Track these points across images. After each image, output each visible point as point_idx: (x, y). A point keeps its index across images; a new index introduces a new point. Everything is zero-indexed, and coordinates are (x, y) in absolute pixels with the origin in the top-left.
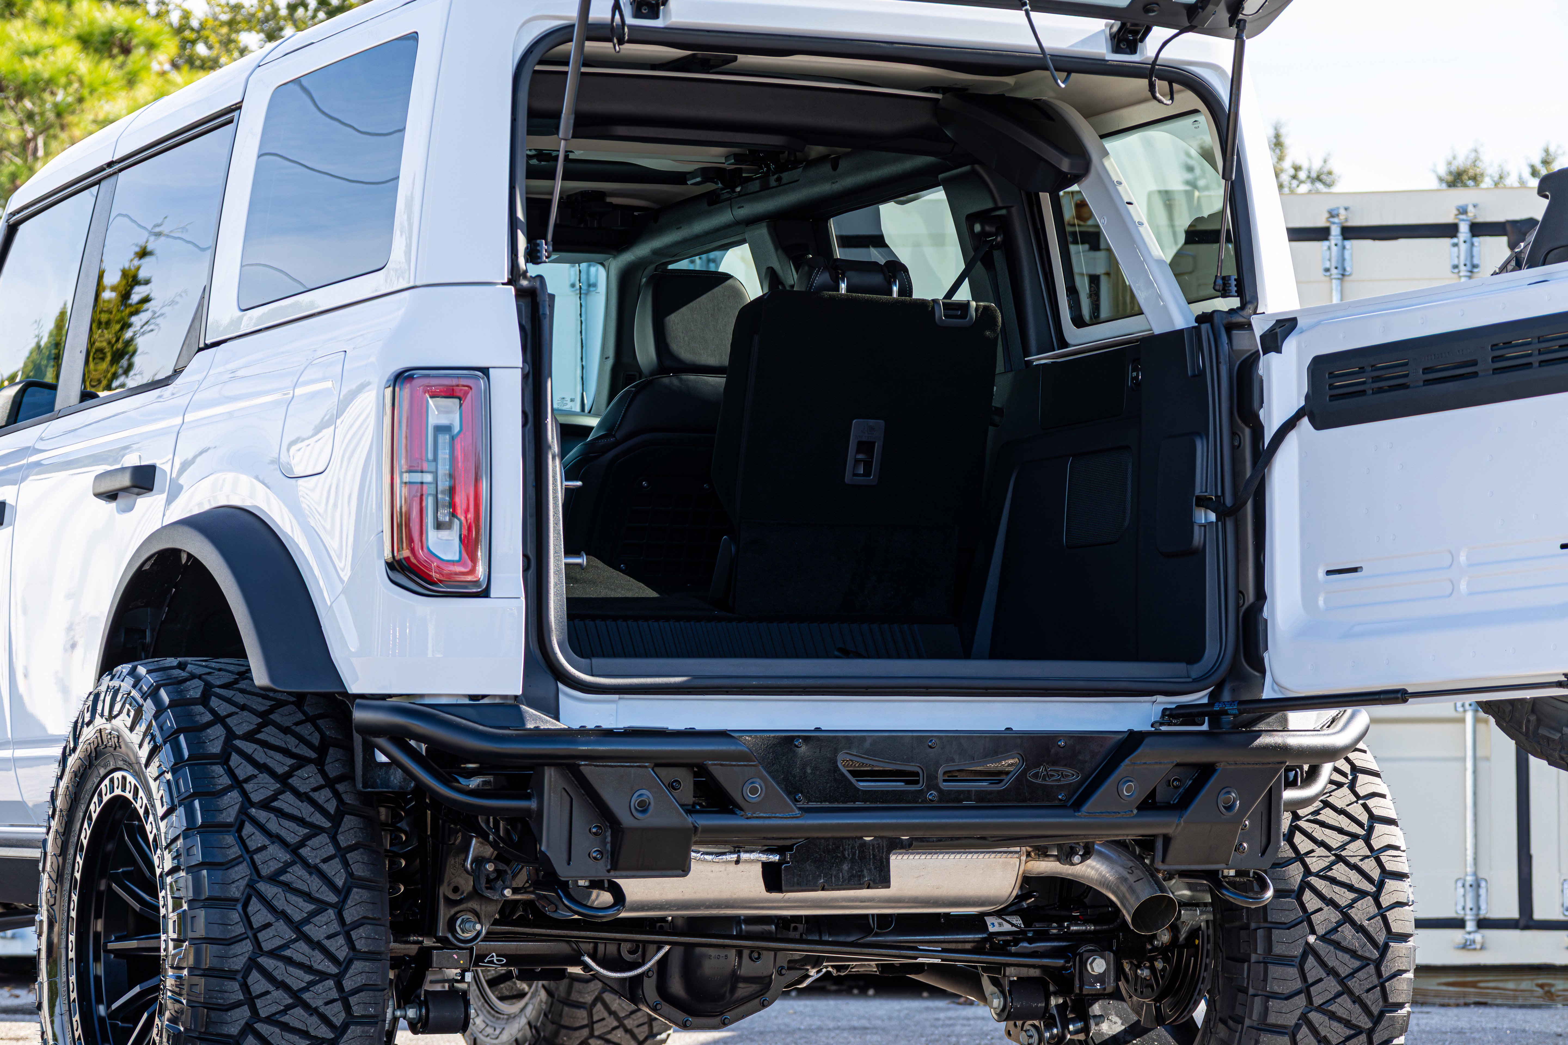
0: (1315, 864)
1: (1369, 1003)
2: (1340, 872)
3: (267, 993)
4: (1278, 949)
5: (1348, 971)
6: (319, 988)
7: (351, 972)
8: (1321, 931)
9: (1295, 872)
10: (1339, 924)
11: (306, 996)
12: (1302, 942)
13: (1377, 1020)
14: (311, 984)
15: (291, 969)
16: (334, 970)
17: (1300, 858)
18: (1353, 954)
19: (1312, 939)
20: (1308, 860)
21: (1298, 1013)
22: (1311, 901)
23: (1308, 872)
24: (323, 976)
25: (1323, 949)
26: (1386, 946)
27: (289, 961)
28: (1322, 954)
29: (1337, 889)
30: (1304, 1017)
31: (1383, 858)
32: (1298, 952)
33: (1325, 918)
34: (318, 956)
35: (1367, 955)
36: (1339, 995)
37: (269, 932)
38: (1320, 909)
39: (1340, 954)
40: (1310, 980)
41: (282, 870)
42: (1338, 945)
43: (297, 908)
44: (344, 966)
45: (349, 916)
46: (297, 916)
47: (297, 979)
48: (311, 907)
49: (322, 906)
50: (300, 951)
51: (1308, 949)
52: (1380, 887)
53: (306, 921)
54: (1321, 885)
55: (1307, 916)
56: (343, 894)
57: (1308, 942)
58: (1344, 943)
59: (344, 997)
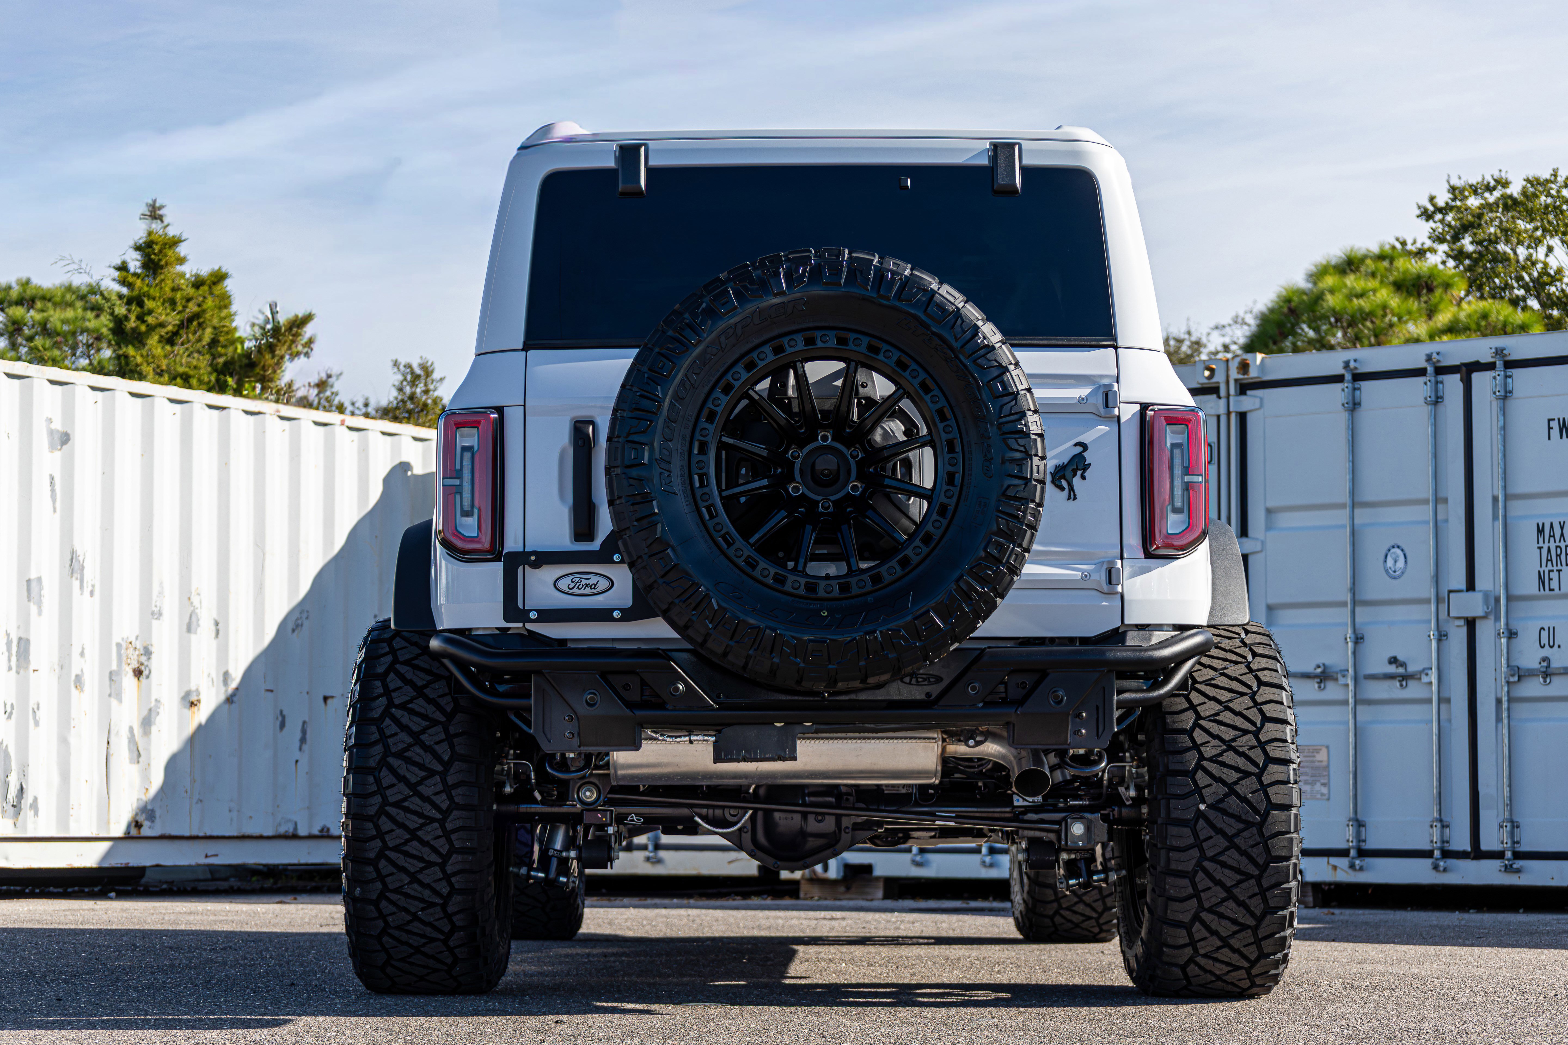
0: (1208, 752)
1: (1255, 856)
2: (1230, 758)
3: (392, 831)
4: (1175, 814)
5: (1234, 831)
6: (429, 828)
7: (451, 817)
8: (1210, 800)
9: (1192, 758)
10: (1226, 796)
11: (420, 833)
12: (1194, 809)
13: (1263, 868)
14: (422, 825)
15: (408, 815)
16: (439, 816)
17: (1196, 747)
18: (1238, 818)
19: (1202, 807)
20: (1202, 749)
21: (1194, 862)
22: (1202, 779)
23: (1202, 757)
24: (432, 820)
25: (1212, 814)
26: (1267, 813)
27: (407, 810)
28: (1212, 818)
29: (1225, 770)
30: (1199, 865)
31: (1268, 748)
32: (1190, 816)
33: (1214, 791)
34: (427, 806)
35: (1250, 819)
36: (1227, 849)
37: (394, 790)
38: (1210, 785)
39: (1226, 819)
40: (1202, 838)
41: (407, 749)
42: (1224, 812)
43: (414, 775)
44: (446, 813)
45: (450, 780)
46: (413, 780)
47: (413, 822)
48: (424, 774)
49: (432, 773)
50: (415, 803)
51: (1200, 814)
52: (1263, 769)
53: (420, 783)
54: (1212, 767)
55: (1198, 790)
56: (447, 765)
57: (1199, 809)
58: (1230, 811)
59: (447, 834)
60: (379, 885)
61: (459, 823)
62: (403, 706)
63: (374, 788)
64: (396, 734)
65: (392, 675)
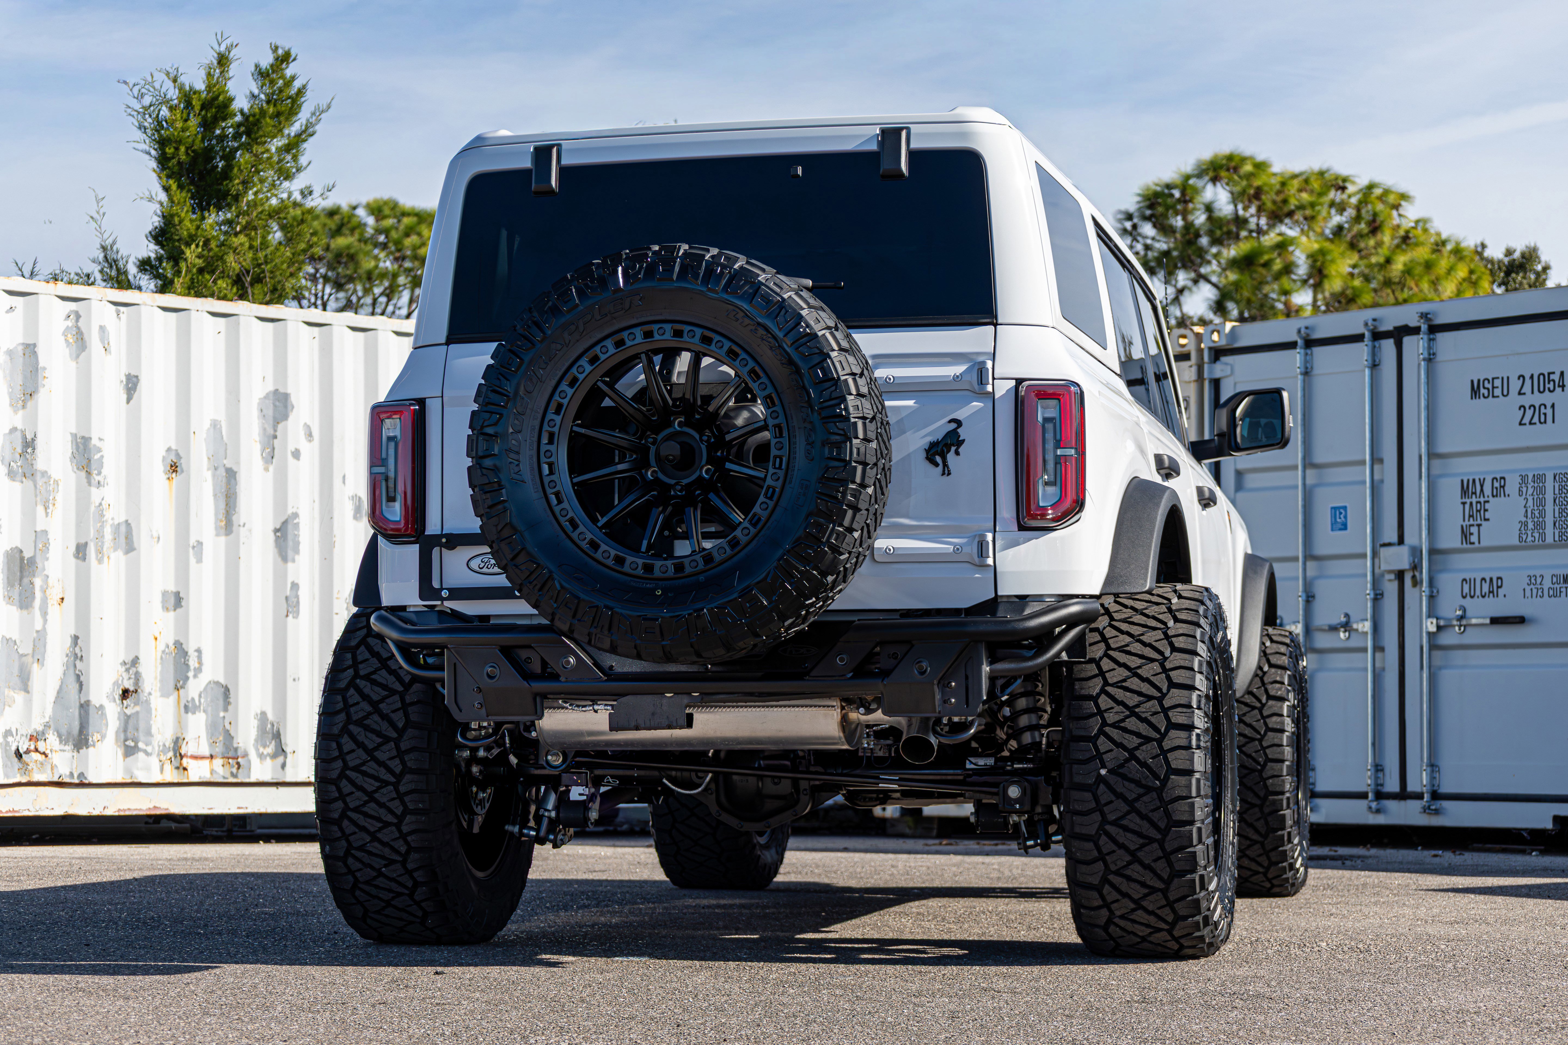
0: (1111, 718)
1: (1155, 820)
2: (1132, 723)
3: (352, 793)
4: (1078, 779)
5: (1134, 796)
6: (384, 790)
7: (404, 781)
8: (1110, 765)
9: (1095, 724)
10: (1127, 761)
11: (376, 795)
12: (1095, 774)
13: (1165, 832)
14: (379, 788)
15: (366, 779)
16: (393, 780)
17: (1100, 712)
18: (1138, 783)
19: (1103, 772)
20: (1106, 715)
21: (1096, 825)
22: (1103, 744)
23: (1104, 723)
24: (387, 783)
25: (1112, 780)
26: (1167, 778)
27: (365, 774)
28: (1112, 782)
29: (1127, 736)
30: (1101, 828)
31: (1170, 714)
32: (1091, 781)
33: (1116, 756)
34: (383, 770)
35: (1150, 784)
36: (1128, 813)
37: (353, 755)
38: (1111, 750)
39: (1126, 783)
40: (1103, 802)
41: (366, 717)
42: (1124, 777)
43: (371, 741)
44: (399, 777)
45: (404, 746)
46: (371, 746)
47: (370, 785)
48: (380, 740)
49: (387, 740)
50: (371, 768)
51: (1100, 779)
52: (1164, 736)
53: (376, 749)
54: (1114, 733)
55: (1099, 755)
56: (401, 732)
57: (1099, 774)
58: (1130, 776)
59: (400, 797)
60: (344, 843)
61: (412, 786)
62: (367, 677)
63: (336, 753)
64: (358, 703)
65: (362, 648)
